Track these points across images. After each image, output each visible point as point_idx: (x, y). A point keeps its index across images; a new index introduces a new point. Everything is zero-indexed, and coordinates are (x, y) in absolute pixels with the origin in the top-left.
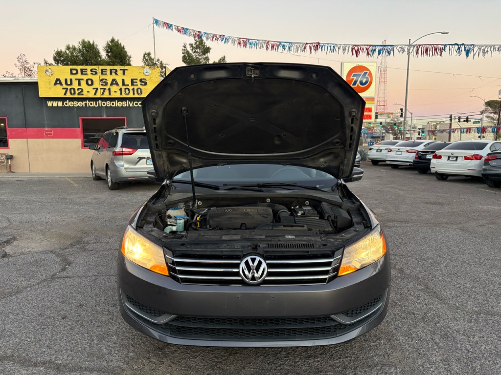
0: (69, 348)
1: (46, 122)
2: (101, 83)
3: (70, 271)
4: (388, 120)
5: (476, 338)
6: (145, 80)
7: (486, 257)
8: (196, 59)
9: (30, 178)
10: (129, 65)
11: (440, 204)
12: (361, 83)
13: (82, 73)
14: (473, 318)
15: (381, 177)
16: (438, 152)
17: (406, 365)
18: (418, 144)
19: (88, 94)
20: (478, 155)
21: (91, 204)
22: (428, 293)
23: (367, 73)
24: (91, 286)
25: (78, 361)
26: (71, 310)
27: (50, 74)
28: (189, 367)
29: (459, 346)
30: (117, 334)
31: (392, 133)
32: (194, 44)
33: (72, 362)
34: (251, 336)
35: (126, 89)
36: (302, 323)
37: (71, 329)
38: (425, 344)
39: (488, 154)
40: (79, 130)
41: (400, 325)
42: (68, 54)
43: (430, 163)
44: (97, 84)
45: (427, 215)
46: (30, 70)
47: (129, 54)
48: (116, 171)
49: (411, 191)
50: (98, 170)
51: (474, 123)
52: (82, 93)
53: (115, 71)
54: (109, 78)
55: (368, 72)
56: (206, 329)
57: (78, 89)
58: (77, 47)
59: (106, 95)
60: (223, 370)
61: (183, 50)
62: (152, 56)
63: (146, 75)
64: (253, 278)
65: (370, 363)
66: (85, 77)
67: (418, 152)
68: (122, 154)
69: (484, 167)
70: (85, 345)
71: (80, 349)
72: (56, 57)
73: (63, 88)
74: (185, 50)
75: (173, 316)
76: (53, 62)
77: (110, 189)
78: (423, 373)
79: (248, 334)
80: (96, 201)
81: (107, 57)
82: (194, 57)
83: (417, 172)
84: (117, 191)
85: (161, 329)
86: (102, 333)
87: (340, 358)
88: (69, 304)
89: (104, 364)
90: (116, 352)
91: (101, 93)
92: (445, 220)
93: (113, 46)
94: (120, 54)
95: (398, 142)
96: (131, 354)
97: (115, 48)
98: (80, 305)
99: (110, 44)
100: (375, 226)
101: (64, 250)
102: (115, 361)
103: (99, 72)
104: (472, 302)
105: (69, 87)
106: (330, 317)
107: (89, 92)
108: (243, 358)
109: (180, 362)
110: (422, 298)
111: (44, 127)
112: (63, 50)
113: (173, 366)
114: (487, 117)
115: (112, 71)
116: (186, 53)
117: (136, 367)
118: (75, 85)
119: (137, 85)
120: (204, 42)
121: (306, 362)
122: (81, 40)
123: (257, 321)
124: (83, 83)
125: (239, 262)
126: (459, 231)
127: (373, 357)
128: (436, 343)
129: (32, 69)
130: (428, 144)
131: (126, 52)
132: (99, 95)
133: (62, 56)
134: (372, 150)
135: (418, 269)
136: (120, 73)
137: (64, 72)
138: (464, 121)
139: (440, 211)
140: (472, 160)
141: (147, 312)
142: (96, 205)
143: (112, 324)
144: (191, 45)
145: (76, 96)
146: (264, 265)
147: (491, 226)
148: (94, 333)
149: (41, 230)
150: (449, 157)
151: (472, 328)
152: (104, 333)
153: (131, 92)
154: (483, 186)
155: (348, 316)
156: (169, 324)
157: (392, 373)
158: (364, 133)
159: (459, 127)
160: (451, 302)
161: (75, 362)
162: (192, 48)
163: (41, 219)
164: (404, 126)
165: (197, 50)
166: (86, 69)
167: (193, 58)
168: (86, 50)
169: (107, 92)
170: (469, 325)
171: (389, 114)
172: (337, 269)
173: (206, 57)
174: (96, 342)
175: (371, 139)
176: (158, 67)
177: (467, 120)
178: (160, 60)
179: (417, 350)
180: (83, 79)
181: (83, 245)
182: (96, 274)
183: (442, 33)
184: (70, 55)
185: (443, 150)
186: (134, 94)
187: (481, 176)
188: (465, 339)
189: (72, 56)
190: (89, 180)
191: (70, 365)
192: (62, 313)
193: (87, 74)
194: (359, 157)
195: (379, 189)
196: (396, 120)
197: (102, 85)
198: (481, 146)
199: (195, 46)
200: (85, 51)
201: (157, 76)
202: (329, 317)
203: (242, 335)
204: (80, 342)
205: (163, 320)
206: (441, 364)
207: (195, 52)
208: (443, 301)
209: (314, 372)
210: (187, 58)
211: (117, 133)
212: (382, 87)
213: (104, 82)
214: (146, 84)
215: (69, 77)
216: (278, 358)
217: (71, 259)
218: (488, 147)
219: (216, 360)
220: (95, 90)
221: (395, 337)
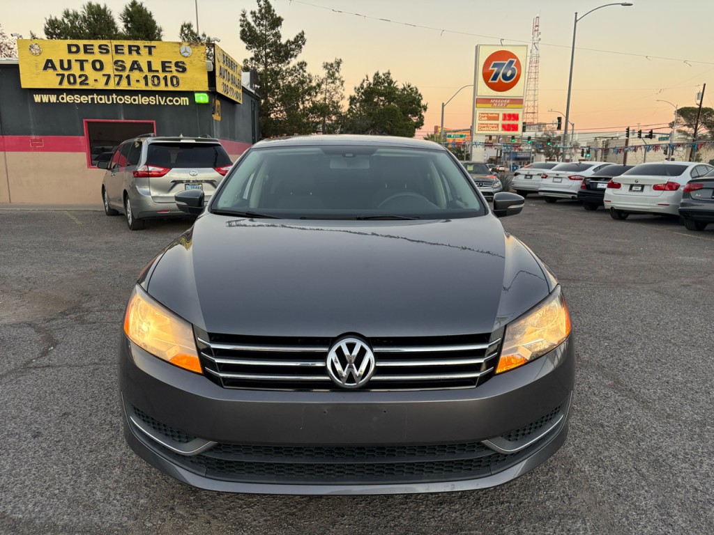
0: (39, 490)
1: (32, 127)
2: (115, 67)
3: (55, 356)
4: (540, 134)
5: (705, 466)
6: (183, 63)
7: (700, 334)
8: (261, 36)
9: (10, 212)
10: (159, 40)
11: (621, 254)
12: (505, 77)
13: (86, 52)
14: (695, 432)
15: (532, 214)
16: (615, 179)
17: (600, 515)
18: (586, 167)
19: (96, 83)
20: (673, 183)
21: (100, 250)
22: (620, 391)
23: (513, 61)
24: (86, 381)
25: (51, 513)
26: (49, 422)
27: (37, 52)
28: (239, 524)
29: (680, 480)
30: (121, 464)
31: (544, 153)
32: (257, 12)
33: (41, 516)
34: (345, 476)
35: (153, 77)
36: (435, 453)
37: (46, 455)
38: (625, 478)
39: (690, 182)
40: (83, 140)
41: (583, 446)
42: (67, 25)
43: (603, 196)
44: (109, 69)
45: (603, 271)
46: (9, 49)
47: (158, 24)
48: (139, 201)
49: (577, 234)
50: (114, 200)
51: (661, 139)
52: (86, 82)
53: (136, 48)
54: (128, 60)
55: (515, 60)
56: (268, 464)
57: (80, 76)
58: (80, 13)
59: (124, 86)
60: (298, 529)
61: (241, 20)
62: (194, 29)
63: (184, 56)
64: (351, 378)
65: (541, 513)
66: (90, 58)
67: (585, 179)
68: (147, 175)
69: (682, 201)
70: (67, 484)
71: (57, 491)
72: (48, 29)
73: (57, 75)
74: (244, 21)
75: (210, 444)
76: (44, 37)
77: (130, 228)
78: (629, 530)
79: (341, 472)
80: (108, 245)
81: (125, 30)
82: (259, 32)
83: (583, 208)
84: (141, 231)
85: (190, 463)
86: (96, 463)
87: (491, 504)
88: (46, 413)
89: (96, 519)
90: (118, 497)
91: (116, 82)
92: (631, 278)
93: (134, 12)
94: (145, 25)
95: (555, 165)
96: (142, 501)
97: (137, 15)
98: (65, 414)
99: (130, 9)
100: (553, 287)
101: (49, 321)
102: (114, 514)
103: (112, 49)
104: (690, 405)
105: (67, 73)
106: (482, 443)
107: (96, 80)
108: (332, 505)
109: (225, 515)
110: (613, 399)
111: (30, 134)
112: (59, 18)
113: (214, 522)
114: (679, 131)
115: (132, 48)
116: (246, 25)
117: (149, 525)
118: (76, 70)
119: (171, 71)
120: (272, 8)
121: (436, 513)
122: (86, 4)
123: (357, 451)
124: (88, 66)
125: (325, 349)
126: (654, 294)
127: (545, 502)
128: (643, 475)
129: (11, 47)
130: (600, 167)
131: (154, 22)
132: (112, 86)
133: (58, 28)
134: (519, 176)
135: (600, 353)
136: (144, 51)
137: (58, 50)
138: (646, 137)
139: (623, 265)
140: (664, 190)
141: (166, 435)
142: (107, 253)
143: (114, 446)
144: (253, 13)
145: (77, 86)
146: (369, 355)
147: (699, 286)
148: (84, 463)
149: (18, 291)
150: (632, 186)
151: (695, 449)
152: (101, 464)
153: (163, 82)
154: (678, 228)
155: (510, 440)
156: (204, 456)
157: (578, 530)
158: (505, 153)
159: (644, 144)
160: (657, 406)
161: (46, 515)
162: (254, 19)
163: (19, 273)
164: (564, 142)
165: (262, 22)
166: (93, 45)
167: (257, 34)
168: (94, 18)
169: (124, 82)
170: (690, 445)
171: (540, 126)
172: (494, 362)
173: (276, 33)
174: (84, 479)
175: (514, 162)
176: (202, 44)
177: (651, 136)
178: (207, 36)
179: (615, 488)
180: (87, 61)
181: (81, 314)
182: (96, 361)
183: (622, 5)
184: (70, 25)
185: (622, 176)
186: (166, 85)
187: (678, 214)
188: (688, 469)
189: (74, 27)
190: (100, 216)
191: (37, 521)
192: (33, 427)
193: (93, 53)
194: (500, 186)
195: (530, 232)
196: (550, 133)
197: (117, 70)
198: (679, 170)
199: (259, 15)
200: (92, 19)
201: (202, 58)
202: (479, 443)
203: (330, 474)
204: (59, 478)
205: (192, 448)
206: (656, 514)
207: (259, 25)
208: (645, 404)
209: (449, 529)
210: (248, 34)
211: (141, 143)
212: (532, 86)
213: (119, 65)
214: (184, 70)
215: (66, 57)
216: (389, 506)
217: (59, 336)
218: (688, 171)
219: (287, 510)
220: (106, 78)
221: (577, 466)
